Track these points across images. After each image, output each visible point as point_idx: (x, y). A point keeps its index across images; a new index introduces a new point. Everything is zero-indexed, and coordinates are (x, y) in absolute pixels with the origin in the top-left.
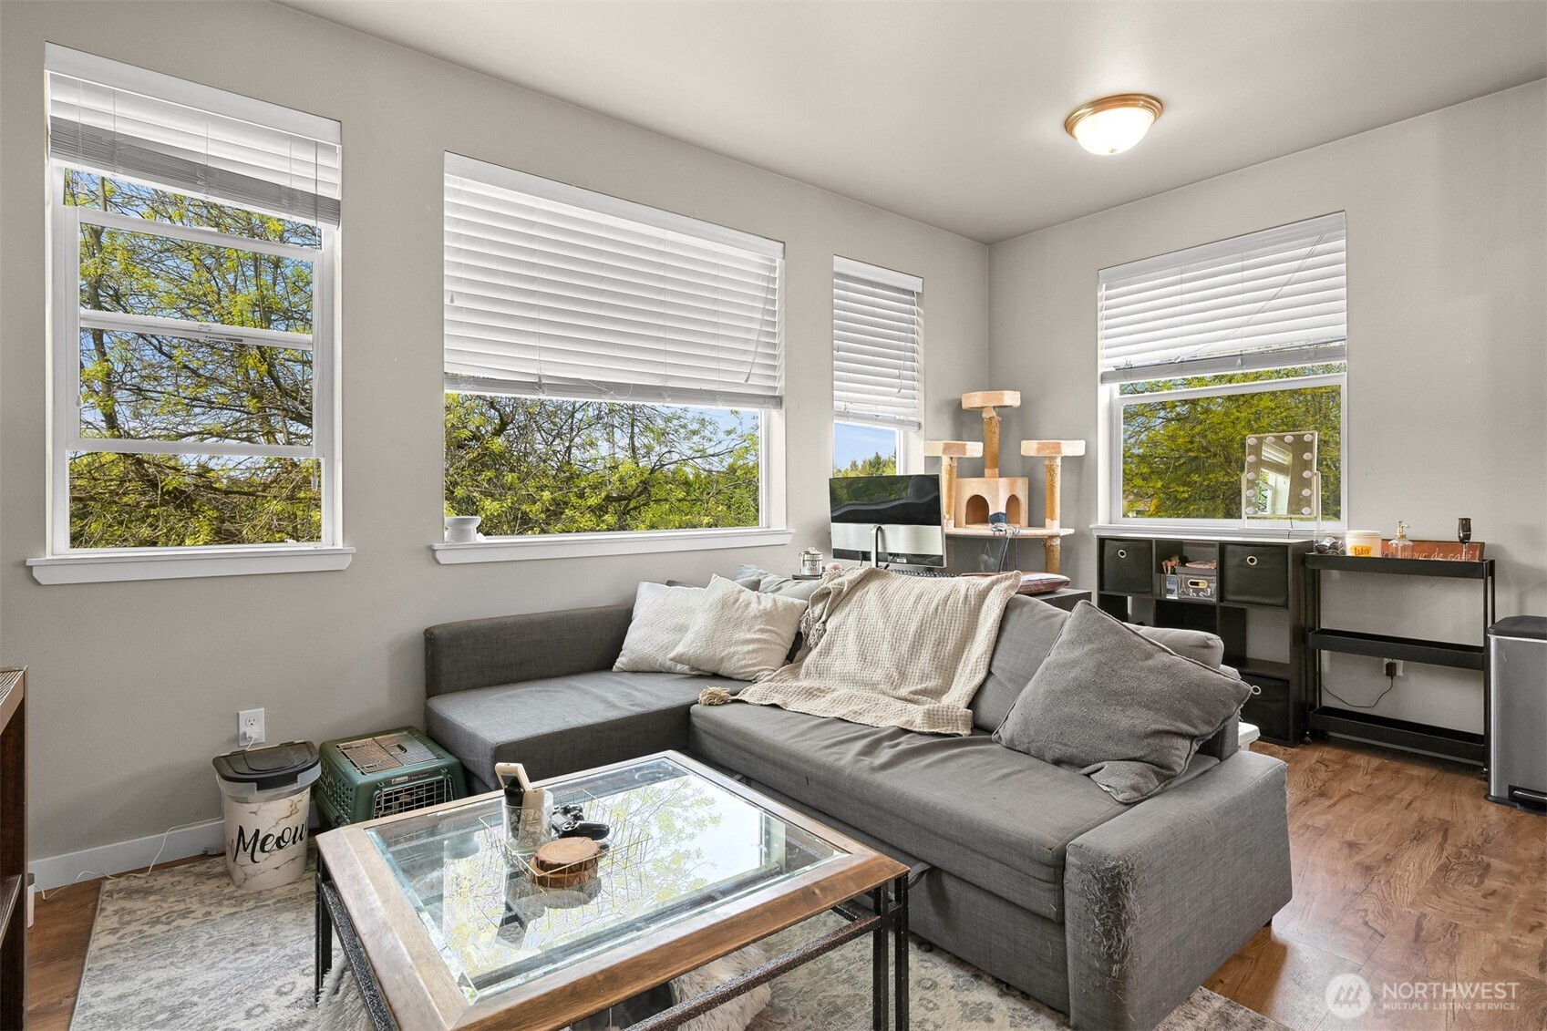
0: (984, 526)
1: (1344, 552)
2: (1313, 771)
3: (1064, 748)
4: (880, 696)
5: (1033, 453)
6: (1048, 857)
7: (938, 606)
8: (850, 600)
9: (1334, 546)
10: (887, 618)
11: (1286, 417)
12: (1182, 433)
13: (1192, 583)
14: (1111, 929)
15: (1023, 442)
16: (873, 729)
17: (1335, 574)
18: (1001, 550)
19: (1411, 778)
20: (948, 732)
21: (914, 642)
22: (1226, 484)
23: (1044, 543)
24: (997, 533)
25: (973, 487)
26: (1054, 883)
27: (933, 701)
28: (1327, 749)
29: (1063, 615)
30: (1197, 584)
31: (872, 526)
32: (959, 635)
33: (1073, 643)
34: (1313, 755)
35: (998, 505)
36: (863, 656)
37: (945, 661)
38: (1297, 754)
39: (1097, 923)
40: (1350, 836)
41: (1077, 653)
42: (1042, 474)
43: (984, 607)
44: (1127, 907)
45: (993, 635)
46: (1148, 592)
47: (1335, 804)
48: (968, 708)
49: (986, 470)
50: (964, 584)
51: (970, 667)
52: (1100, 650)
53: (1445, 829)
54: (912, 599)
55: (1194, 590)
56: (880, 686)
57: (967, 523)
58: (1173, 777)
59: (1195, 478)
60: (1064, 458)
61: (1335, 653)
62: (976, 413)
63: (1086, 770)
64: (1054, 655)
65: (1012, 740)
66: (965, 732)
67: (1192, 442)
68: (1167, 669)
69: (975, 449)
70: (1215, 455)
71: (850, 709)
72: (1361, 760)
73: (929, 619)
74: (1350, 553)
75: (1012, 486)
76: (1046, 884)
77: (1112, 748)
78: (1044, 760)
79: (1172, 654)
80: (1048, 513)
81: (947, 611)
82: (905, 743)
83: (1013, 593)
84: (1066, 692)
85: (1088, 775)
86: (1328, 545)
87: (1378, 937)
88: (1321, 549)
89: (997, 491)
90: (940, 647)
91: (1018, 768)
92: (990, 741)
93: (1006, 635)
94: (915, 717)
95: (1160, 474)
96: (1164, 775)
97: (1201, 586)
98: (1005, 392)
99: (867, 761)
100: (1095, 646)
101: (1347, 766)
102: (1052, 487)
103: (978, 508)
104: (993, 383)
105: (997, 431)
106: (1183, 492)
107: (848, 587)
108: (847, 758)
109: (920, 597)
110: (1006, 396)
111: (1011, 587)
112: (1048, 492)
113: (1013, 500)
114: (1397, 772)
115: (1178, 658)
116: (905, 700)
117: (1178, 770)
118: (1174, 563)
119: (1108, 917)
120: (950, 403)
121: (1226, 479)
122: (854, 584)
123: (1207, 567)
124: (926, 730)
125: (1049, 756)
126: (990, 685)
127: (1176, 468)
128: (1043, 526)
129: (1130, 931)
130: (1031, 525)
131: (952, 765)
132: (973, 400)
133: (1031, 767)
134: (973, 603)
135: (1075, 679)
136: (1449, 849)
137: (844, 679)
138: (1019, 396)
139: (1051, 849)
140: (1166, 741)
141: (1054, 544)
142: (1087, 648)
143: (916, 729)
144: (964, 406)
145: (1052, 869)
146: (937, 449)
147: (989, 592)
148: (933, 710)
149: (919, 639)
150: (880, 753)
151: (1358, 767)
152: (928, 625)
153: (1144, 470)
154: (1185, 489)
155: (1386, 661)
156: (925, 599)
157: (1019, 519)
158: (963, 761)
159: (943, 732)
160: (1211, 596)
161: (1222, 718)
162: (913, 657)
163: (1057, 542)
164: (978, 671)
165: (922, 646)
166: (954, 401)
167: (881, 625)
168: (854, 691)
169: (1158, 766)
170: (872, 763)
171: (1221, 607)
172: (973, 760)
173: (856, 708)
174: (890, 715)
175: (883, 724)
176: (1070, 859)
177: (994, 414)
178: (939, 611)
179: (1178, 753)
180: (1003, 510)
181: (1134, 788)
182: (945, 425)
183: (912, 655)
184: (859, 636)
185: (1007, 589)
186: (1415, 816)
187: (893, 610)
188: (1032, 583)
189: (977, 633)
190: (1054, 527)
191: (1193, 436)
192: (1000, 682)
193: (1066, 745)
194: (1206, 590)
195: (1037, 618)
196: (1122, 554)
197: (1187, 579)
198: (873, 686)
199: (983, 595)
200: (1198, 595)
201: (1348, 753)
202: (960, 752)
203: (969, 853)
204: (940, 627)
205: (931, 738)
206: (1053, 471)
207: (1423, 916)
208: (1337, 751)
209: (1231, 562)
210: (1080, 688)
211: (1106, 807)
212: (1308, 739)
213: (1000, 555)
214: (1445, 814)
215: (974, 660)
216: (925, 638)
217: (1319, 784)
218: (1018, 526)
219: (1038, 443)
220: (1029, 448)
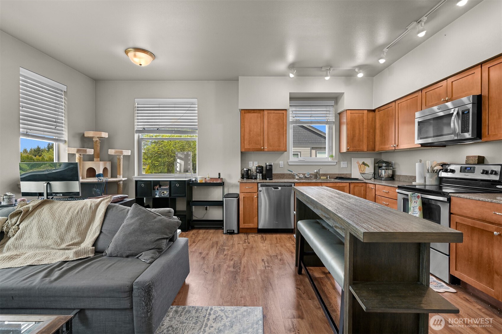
0: (94, 178)
1: (197, 182)
2: (192, 237)
3: (130, 252)
4: (51, 250)
5: (113, 154)
6: (127, 289)
7: (78, 211)
8: (33, 214)
9: (195, 180)
10: (54, 219)
11: (182, 144)
12: (156, 147)
13: (162, 192)
14: (148, 303)
15: (109, 150)
16: (48, 266)
17: (195, 187)
18: (102, 187)
19: (210, 233)
20: (85, 257)
21: (68, 226)
22: (168, 161)
23: (117, 183)
24: (99, 181)
25: (89, 165)
26: (129, 296)
27: (77, 247)
28: (194, 230)
29: (127, 209)
30: (164, 192)
31: (44, 182)
32: (88, 221)
33: (132, 218)
34: (192, 232)
35: (99, 170)
36: (41, 236)
37: (82, 231)
38: (188, 233)
39: (143, 303)
40: (200, 251)
41: (133, 221)
42: (116, 161)
43: (98, 209)
44: (152, 294)
45: (102, 219)
46: (150, 196)
47: (196, 244)
48: (93, 246)
49: (94, 159)
50: (89, 202)
51: (93, 231)
52: (140, 219)
53: (217, 243)
54: (66, 210)
55: (163, 194)
56: (51, 246)
57: (87, 177)
58: (162, 251)
59: (160, 159)
60: (123, 156)
61: (196, 206)
62: (91, 139)
63: (137, 256)
64: (125, 222)
65: (111, 253)
66: (92, 255)
67: (159, 150)
68: (161, 221)
69: (90, 152)
70: (165, 153)
71: (36, 259)
72: (201, 231)
73: (74, 217)
74: (199, 182)
75: (105, 164)
76: (126, 298)
77: (145, 247)
78: (124, 257)
79: (161, 216)
80: (118, 173)
81: (82, 212)
82: (65, 267)
83: (109, 203)
84: (130, 234)
85: (138, 258)
86: (194, 180)
87: (207, 274)
88: (193, 181)
89: (99, 166)
90: (80, 227)
91: (114, 262)
92: (103, 256)
93: (107, 218)
94: (70, 255)
95: (151, 158)
96: (160, 251)
97: (165, 193)
98: (102, 132)
99: (47, 279)
100: (139, 217)
101: (198, 233)
102: (120, 165)
103: (91, 172)
104: (97, 129)
105: (99, 145)
106: (157, 163)
107: (32, 208)
108: (37, 281)
109: (70, 209)
110: (102, 134)
111: (109, 201)
112: (118, 167)
113: (105, 169)
114: (208, 232)
115: (163, 217)
116: (64, 249)
117: (164, 249)
118: (158, 187)
119: (147, 300)
120: (79, 134)
121: (168, 160)
122: (35, 207)
123: (166, 187)
124: (75, 259)
125: (124, 255)
126: (101, 236)
127: (155, 157)
128: (116, 177)
129: (153, 301)
130: (112, 177)
131: (88, 269)
132: (89, 134)
133: (119, 260)
134: (93, 208)
135: (133, 229)
136: (218, 247)
137: (30, 247)
138: (108, 134)
139: (128, 286)
140: (160, 241)
141: (120, 183)
142: (136, 218)
143: (70, 260)
144: (85, 136)
145: (129, 293)
146: (73, 151)
147: (100, 204)
148: (78, 251)
149: (70, 225)
150: (54, 274)
151: (200, 233)
152: (74, 219)
153: (146, 157)
154: (157, 162)
155: (205, 206)
156: (72, 209)
157: (107, 175)
158: (92, 266)
159: (83, 258)
160: (168, 195)
161: (174, 231)
162: (67, 232)
163: (122, 182)
164: (96, 232)
165: (71, 227)
166: (80, 134)
167: (51, 222)
168: (37, 251)
169: (158, 249)
170: (50, 280)
171: (170, 198)
172: (96, 265)
173: (38, 258)
174: (57, 257)
175: (54, 262)
176: (134, 287)
177: (98, 140)
178: (79, 213)
179: (164, 244)
180: (101, 172)
181: (152, 258)
182: (77, 143)
183: (66, 231)
184: (39, 228)
185: (107, 202)
186: (212, 242)
187: (57, 215)
188: (115, 199)
189: (96, 219)
190: (121, 178)
191: (159, 148)
192: (105, 234)
193: (130, 250)
194: (166, 193)
195: (118, 211)
196: (143, 185)
197: (161, 191)
198: (48, 247)
199: (97, 206)
200: (164, 195)
201: (198, 230)
202: (91, 263)
203: (97, 299)
204: (79, 219)
205: (78, 261)
206: (120, 159)
207: (215, 265)
208: (196, 230)
209: (172, 186)
210: (135, 231)
211: (144, 266)
212: (190, 229)
213: (102, 189)
214: (217, 240)
215: (95, 229)
216: (73, 224)
217: (193, 240)
218: (107, 178)
219: (115, 151)
220: (111, 152)
